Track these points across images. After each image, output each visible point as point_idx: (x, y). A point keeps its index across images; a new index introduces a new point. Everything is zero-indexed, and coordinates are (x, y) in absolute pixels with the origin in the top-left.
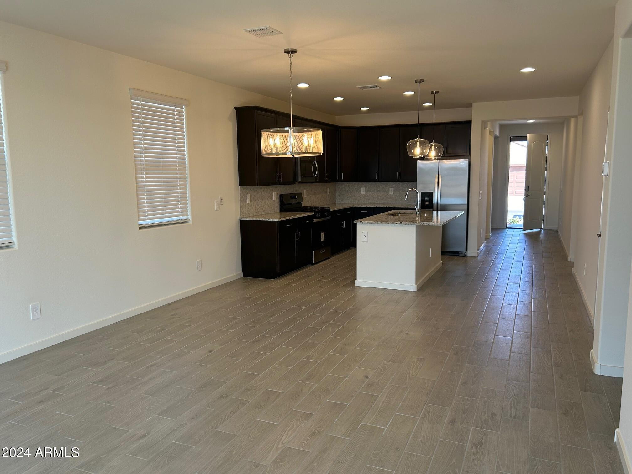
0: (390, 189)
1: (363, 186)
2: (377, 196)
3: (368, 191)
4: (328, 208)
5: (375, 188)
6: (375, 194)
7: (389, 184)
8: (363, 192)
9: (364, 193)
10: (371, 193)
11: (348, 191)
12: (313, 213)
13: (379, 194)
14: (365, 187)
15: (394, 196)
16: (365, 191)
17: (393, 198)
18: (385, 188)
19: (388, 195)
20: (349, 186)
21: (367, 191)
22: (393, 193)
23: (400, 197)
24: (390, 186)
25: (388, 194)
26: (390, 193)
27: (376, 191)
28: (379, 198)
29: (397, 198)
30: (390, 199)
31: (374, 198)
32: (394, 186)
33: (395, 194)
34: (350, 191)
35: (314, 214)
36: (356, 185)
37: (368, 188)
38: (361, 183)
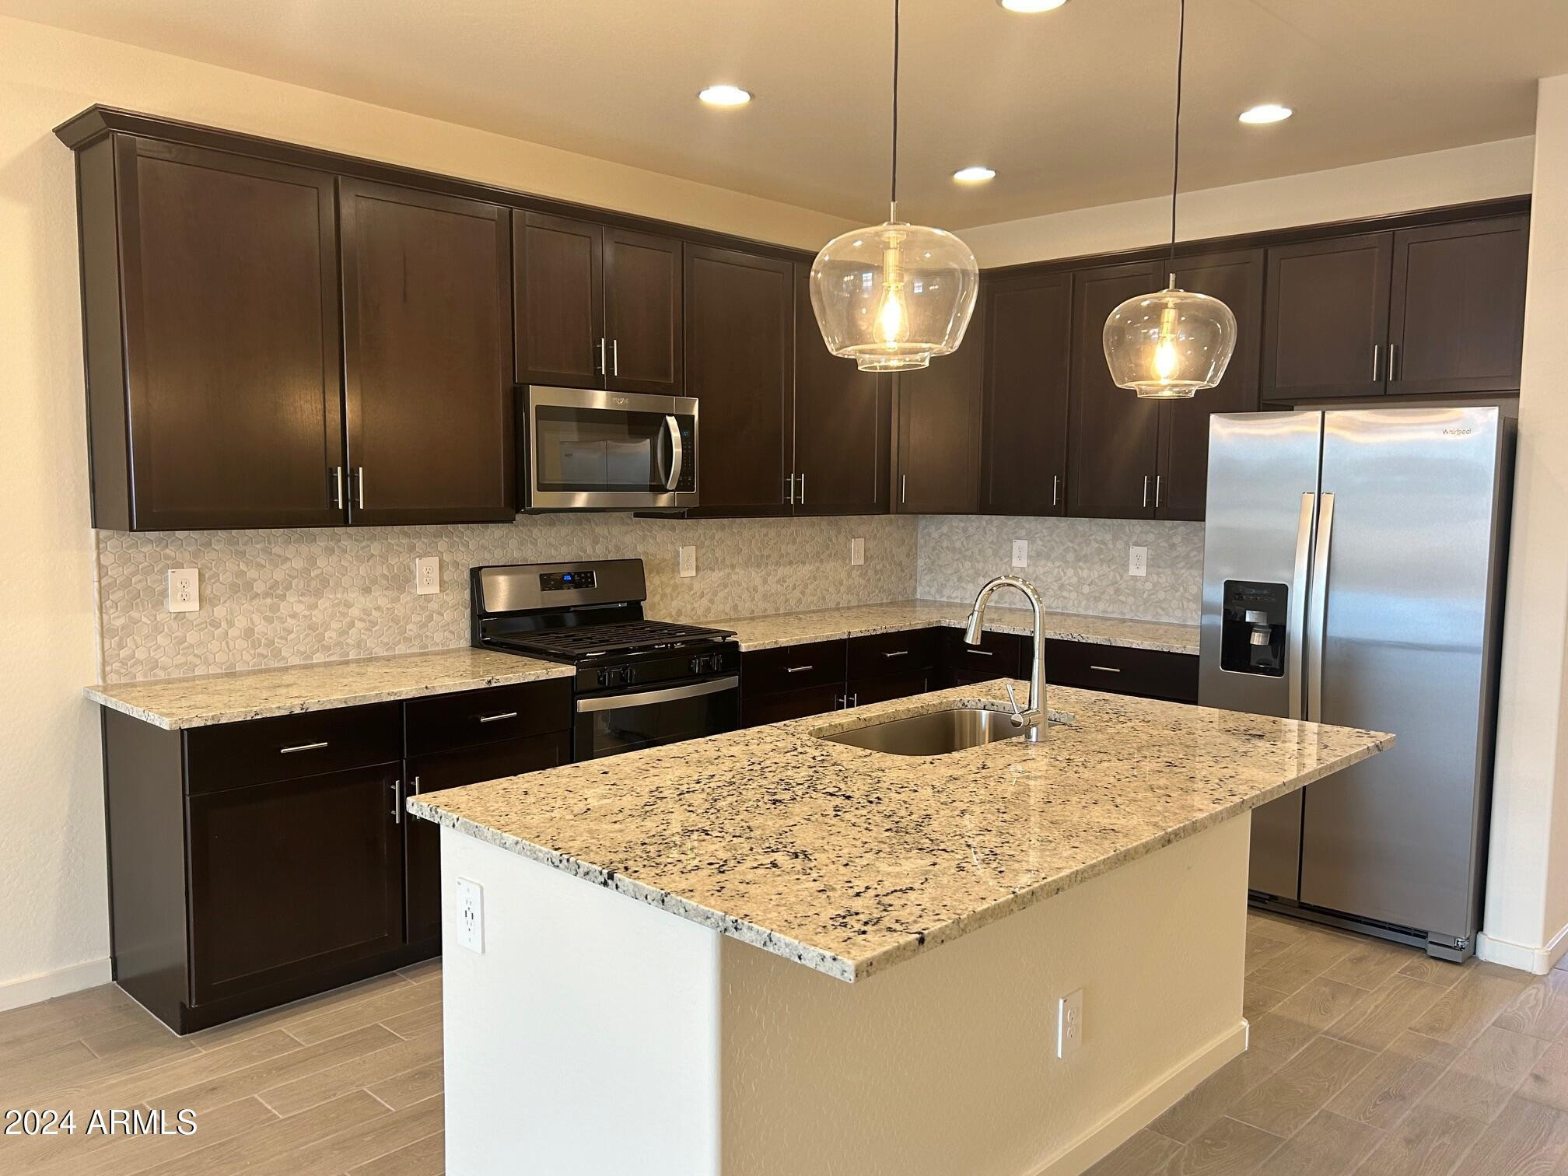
0: (1135, 551)
1: (1023, 533)
2: (1074, 580)
3: (1039, 555)
4: (724, 638)
5: (1071, 545)
6: (1070, 572)
7: (1127, 530)
8: (1020, 558)
9: (1024, 563)
10: (1050, 564)
11: (960, 553)
12: (569, 671)
13: (1085, 574)
14: (1031, 540)
15: (1149, 586)
16: (1029, 557)
17: (1145, 595)
18: (1111, 546)
19: (1121, 577)
20: (965, 530)
21: (1035, 557)
22: (1142, 572)
23: (1178, 594)
24: (1135, 538)
25: (1125, 577)
26: (1133, 571)
27: (1071, 557)
28: (1086, 589)
29: (1161, 595)
30: (1131, 599)
31: (1062, 587)
32: (1151, 537)
33: (1155, 577)
34: (968, 553)
35: (574, 673)
36: (994, 530)
37: (1039, 542)
38: (1012, 521)
